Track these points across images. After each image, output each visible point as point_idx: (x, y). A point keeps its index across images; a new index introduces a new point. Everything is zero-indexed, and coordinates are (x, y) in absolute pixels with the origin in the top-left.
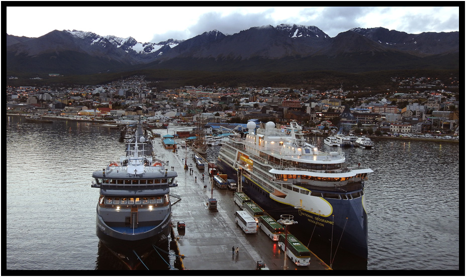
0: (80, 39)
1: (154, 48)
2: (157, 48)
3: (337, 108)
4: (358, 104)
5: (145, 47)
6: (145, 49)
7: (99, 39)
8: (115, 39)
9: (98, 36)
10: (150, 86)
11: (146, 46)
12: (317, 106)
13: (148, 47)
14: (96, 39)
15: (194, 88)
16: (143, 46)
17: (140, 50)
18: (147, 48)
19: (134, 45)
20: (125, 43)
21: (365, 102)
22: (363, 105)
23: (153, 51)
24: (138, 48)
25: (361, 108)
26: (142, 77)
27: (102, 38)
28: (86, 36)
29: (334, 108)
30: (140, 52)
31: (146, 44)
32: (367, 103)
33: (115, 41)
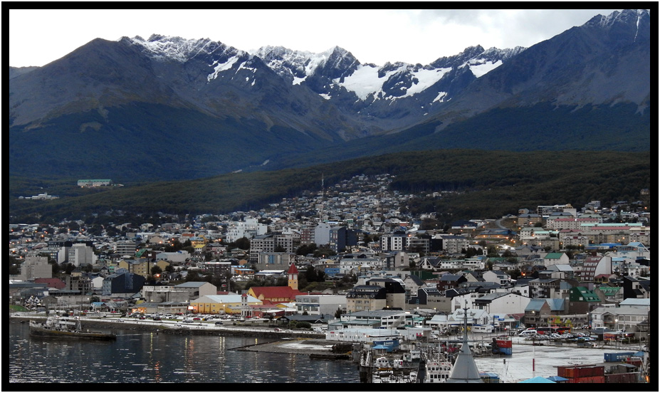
0: (172, 63)
1: (416, 81)
2: (427, 79)
5: (385, 79)
6: (386, 86)
7: (233, 60)
8: (286, 58)
9: (232, 52)
10: (412, 210)
11: (389, 74)
13: (398, 79)
14: (224, 60)
15: (573, 212)
16: (381, 74)
17: (370, 89)
18: (393, 80)
19: (350, 72)
20: (319, 70)
23: (413, 90)
24: (364, 83)
26: (383, 181)
27: (244, 57)
28: (192, 54)
30: (371, 96)
31: (389, 67)
33: (286, 64)
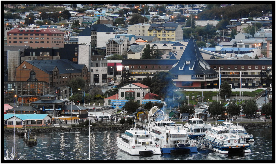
3: (169, 46)
4: (226, 34)
12: (111, 43)
21: (246, 31)
22: (240, 37)
25: (235, 45)
29: (160, 46)
32: (251, 32)
